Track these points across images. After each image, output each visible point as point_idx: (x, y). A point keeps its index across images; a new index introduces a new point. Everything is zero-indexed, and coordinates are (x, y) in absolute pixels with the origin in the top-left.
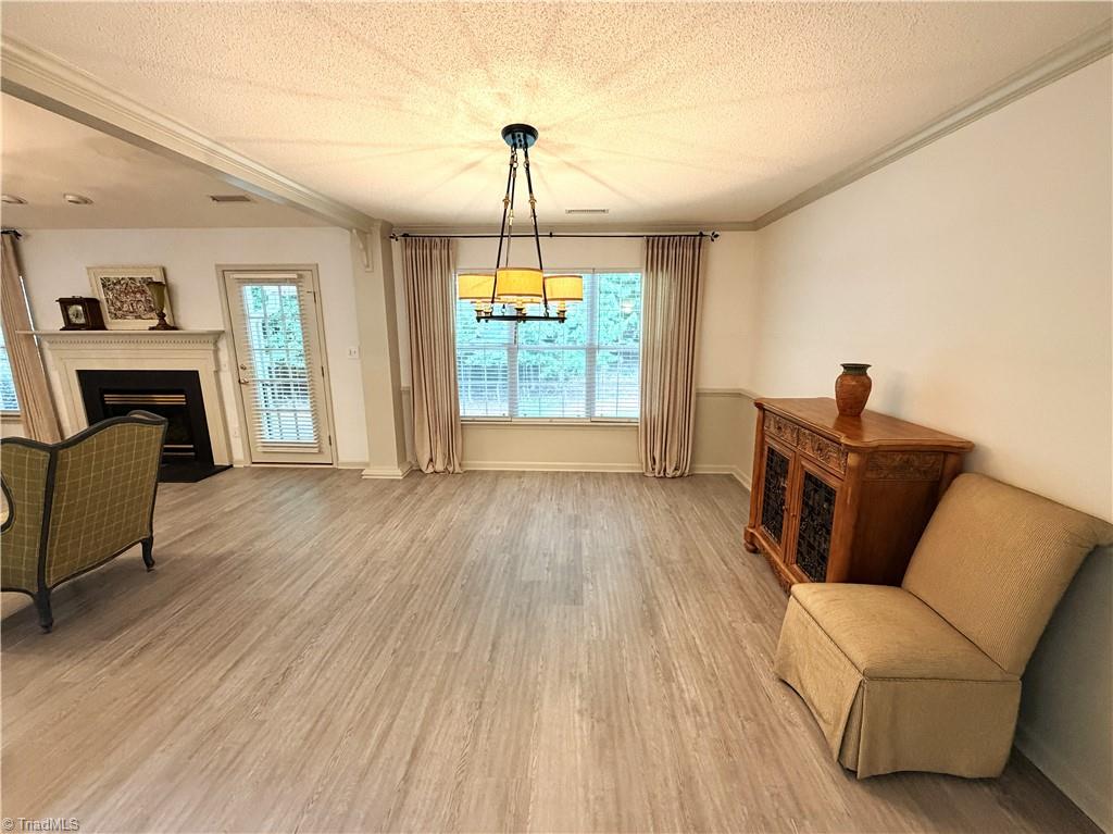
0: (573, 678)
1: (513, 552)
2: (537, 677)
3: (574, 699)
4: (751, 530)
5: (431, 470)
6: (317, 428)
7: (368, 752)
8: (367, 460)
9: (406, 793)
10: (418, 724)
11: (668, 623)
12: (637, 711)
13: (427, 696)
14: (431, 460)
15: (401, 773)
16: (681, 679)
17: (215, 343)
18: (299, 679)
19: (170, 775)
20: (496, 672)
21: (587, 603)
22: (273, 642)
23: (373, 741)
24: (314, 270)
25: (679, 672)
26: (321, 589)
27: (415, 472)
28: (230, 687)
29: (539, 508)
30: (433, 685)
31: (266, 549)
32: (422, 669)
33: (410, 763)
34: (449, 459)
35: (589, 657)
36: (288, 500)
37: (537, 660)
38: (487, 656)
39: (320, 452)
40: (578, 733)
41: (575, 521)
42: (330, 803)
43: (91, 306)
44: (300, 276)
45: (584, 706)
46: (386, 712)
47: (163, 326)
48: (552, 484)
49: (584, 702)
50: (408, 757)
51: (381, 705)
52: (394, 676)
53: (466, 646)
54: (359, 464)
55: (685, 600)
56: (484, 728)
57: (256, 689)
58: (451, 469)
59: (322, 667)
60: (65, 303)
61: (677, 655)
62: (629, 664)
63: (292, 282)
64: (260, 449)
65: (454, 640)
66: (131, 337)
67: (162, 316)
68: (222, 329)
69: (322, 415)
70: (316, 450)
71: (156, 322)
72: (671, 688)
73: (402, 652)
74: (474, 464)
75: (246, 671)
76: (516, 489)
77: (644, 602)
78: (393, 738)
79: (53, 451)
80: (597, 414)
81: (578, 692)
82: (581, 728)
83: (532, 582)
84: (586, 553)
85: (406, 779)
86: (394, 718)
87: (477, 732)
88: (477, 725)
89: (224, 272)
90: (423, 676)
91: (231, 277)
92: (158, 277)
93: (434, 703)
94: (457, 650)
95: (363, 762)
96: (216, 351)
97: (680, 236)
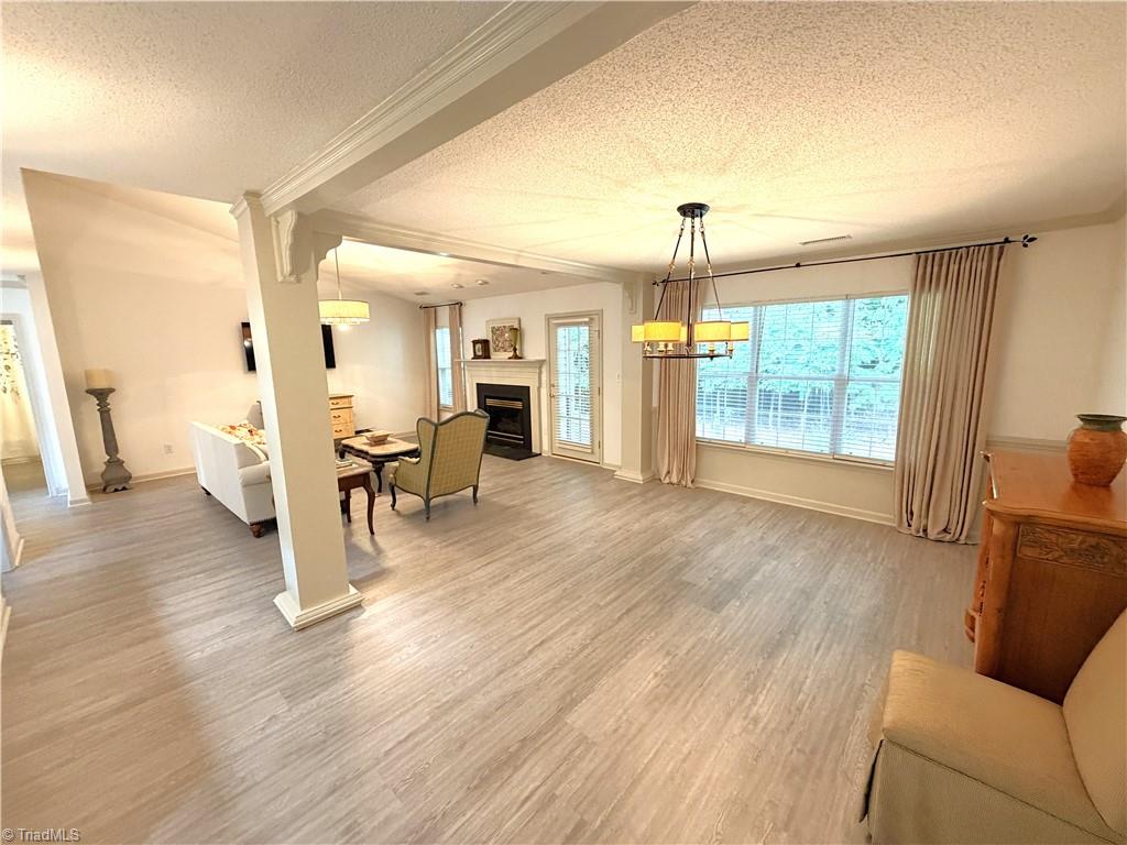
0: (668, 653)
1: (690, 558)
2: (642, 641)
3: (660, 664)
4: (973, 614)
5: (667, 481)
6: (592, 435)
7: (520, 631)
8: (619, 464)
9: (526, 658)
10: (552, 631)
11: (790, 657)
12: (701, 695)
13: (567, 620)
14: (668, 472)
15: (529, 648)
16: (762, 698)
17: (540, 368)
18: (510, 583)
19: (442, 599)
20: (617, 626)
21: (724, 613)
22: (508, 560)
23: (527, 626)
24: (600, 313)
25: (764, 692)
26: (548, 541)
27: (654, 480)
28: (479, 573)
29: (742, 531)
30: (573, 616)
31: (532, 509)
32: (573, 605)
33: (536, 646)
34: (682, 473)
35: (693, 648)
36: (560, 482)
37: (652, 631)
38: (618, 615)
39: (592, 453)
40: (645, 683)
41: (769, 551)
42: (492, 643)
43: (485, 343)
44: (592, 319)
45: (663, 672)
46: (541, 617)
47: (516, 357)
48: (774, 515)
49: (665, 670)
50: (538, 643)
51: (541, 612)
52: (556, 601)
53: (608, 604)
54: (614, 466)
55: (829, 648)
56: (587, 651)
57: (490, 579)
58: (684, 483)
59: (523, 582)
60: (475, 342)
61: (775, 682)
62: (723, 666)
63: (586, 323)
64: (558, 445)
65: (604, 597)
66: (501, 364)
67: (515, 350)
68: (544, 358)
69: (596, 425)
70: (589, 451)
71: (511, 354)
72: (746, 696)
73: (568, 591)
74: (707, 483)
75: (490, 569)
76: (734, 510)
77: (781, 632)
78: (536, 631)
79: (436, 426)
80: (845, 451)
81: (666, 662)
82: (649, 682)
83: (689, 584)
84: (757, 578)
85: (530, 652)
86: (543, 621)
87: (581, 651)
88: (585, 647)
89: (549, 318)
90: (572, 609)
91: (554, 322)
92: (516, 326)
93: (568, 625)
94: (602, 604)
95: (515, 634)
96: (540, 373)
97: (968, 247)
